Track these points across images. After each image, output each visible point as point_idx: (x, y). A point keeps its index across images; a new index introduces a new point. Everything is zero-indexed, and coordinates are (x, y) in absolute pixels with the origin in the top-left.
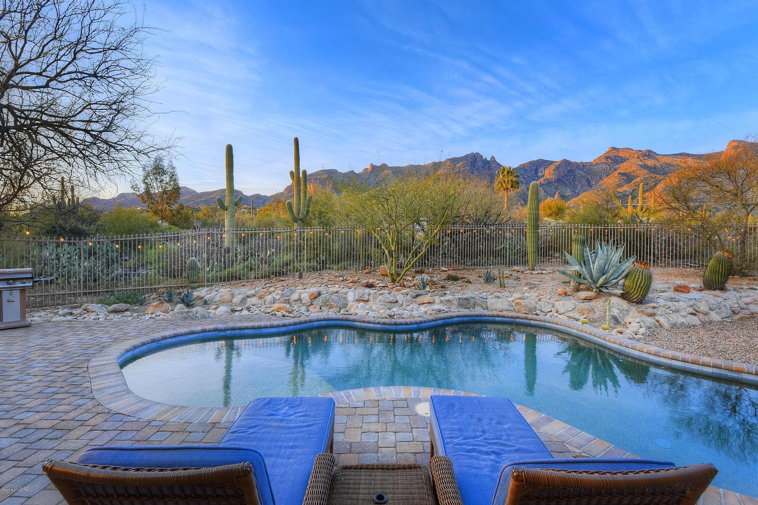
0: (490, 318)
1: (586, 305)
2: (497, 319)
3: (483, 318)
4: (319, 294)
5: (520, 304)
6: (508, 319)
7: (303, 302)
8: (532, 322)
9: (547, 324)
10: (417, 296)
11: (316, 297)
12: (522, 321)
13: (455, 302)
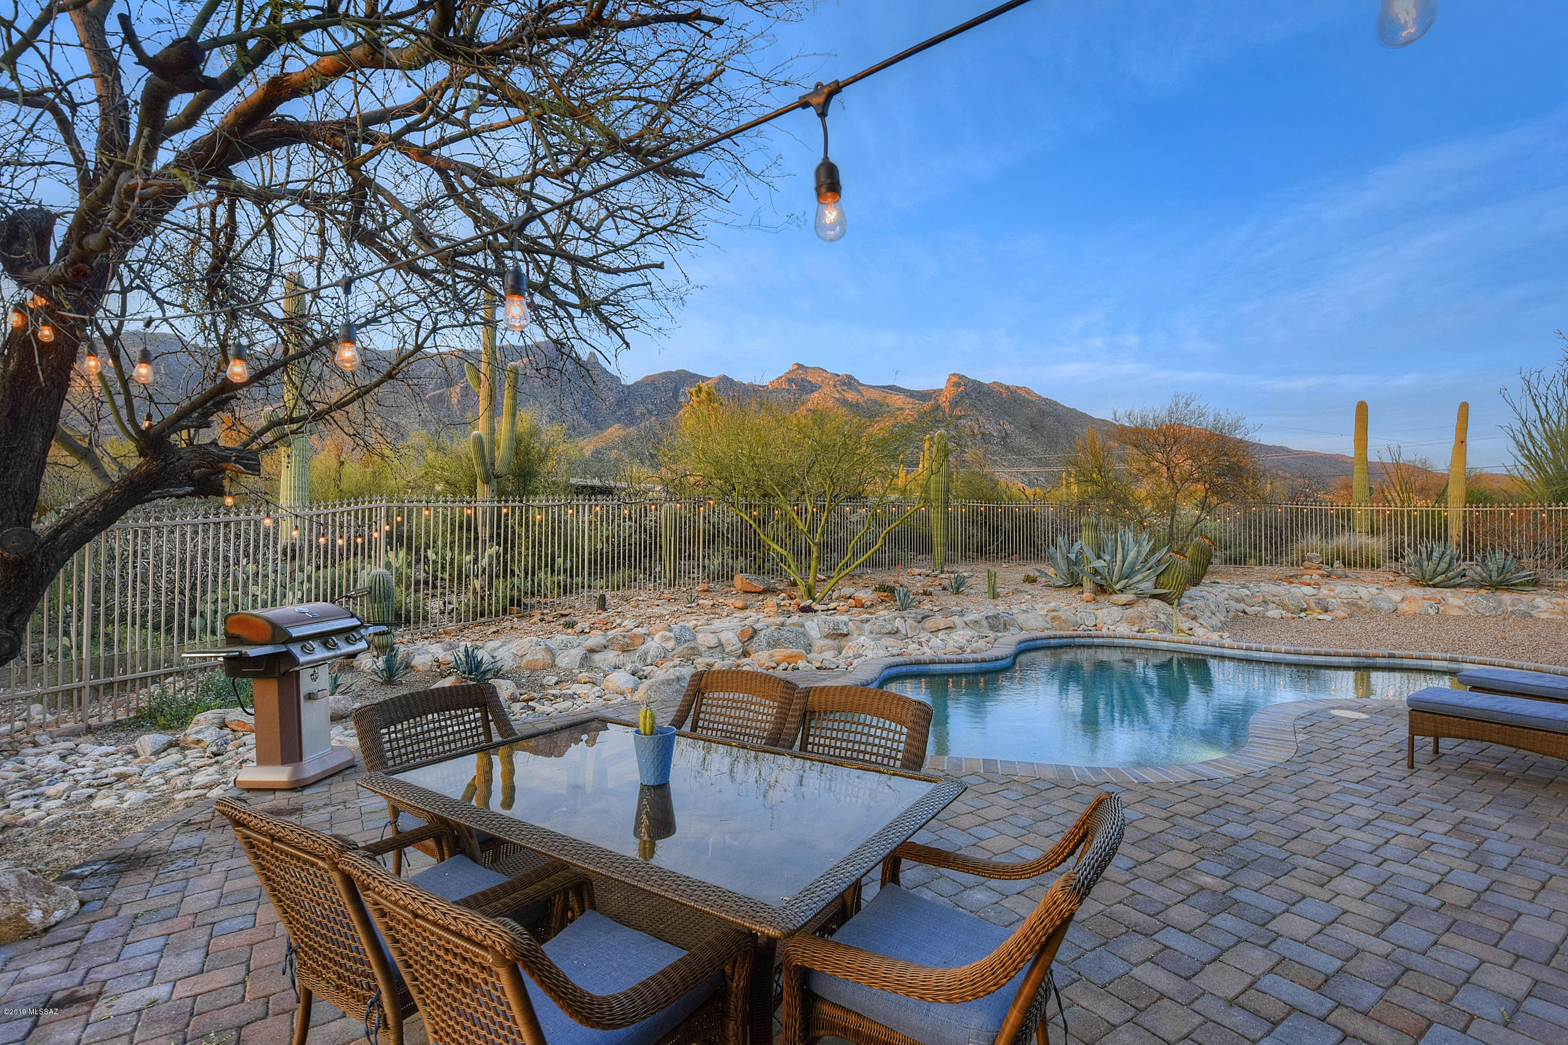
0: (1045, 642)
1: (1129, 612)
2: (1052, 641)
3: (1038, 642)
4: (755, 631)
5: (1059, 618)
6: (1065, 640)
7: (727, 650)
8: (1096, 640)
9: (1116, 640)
10: (923, 618)
11: (752, 638)
12: (1082, 640)
13: (985, 623)
